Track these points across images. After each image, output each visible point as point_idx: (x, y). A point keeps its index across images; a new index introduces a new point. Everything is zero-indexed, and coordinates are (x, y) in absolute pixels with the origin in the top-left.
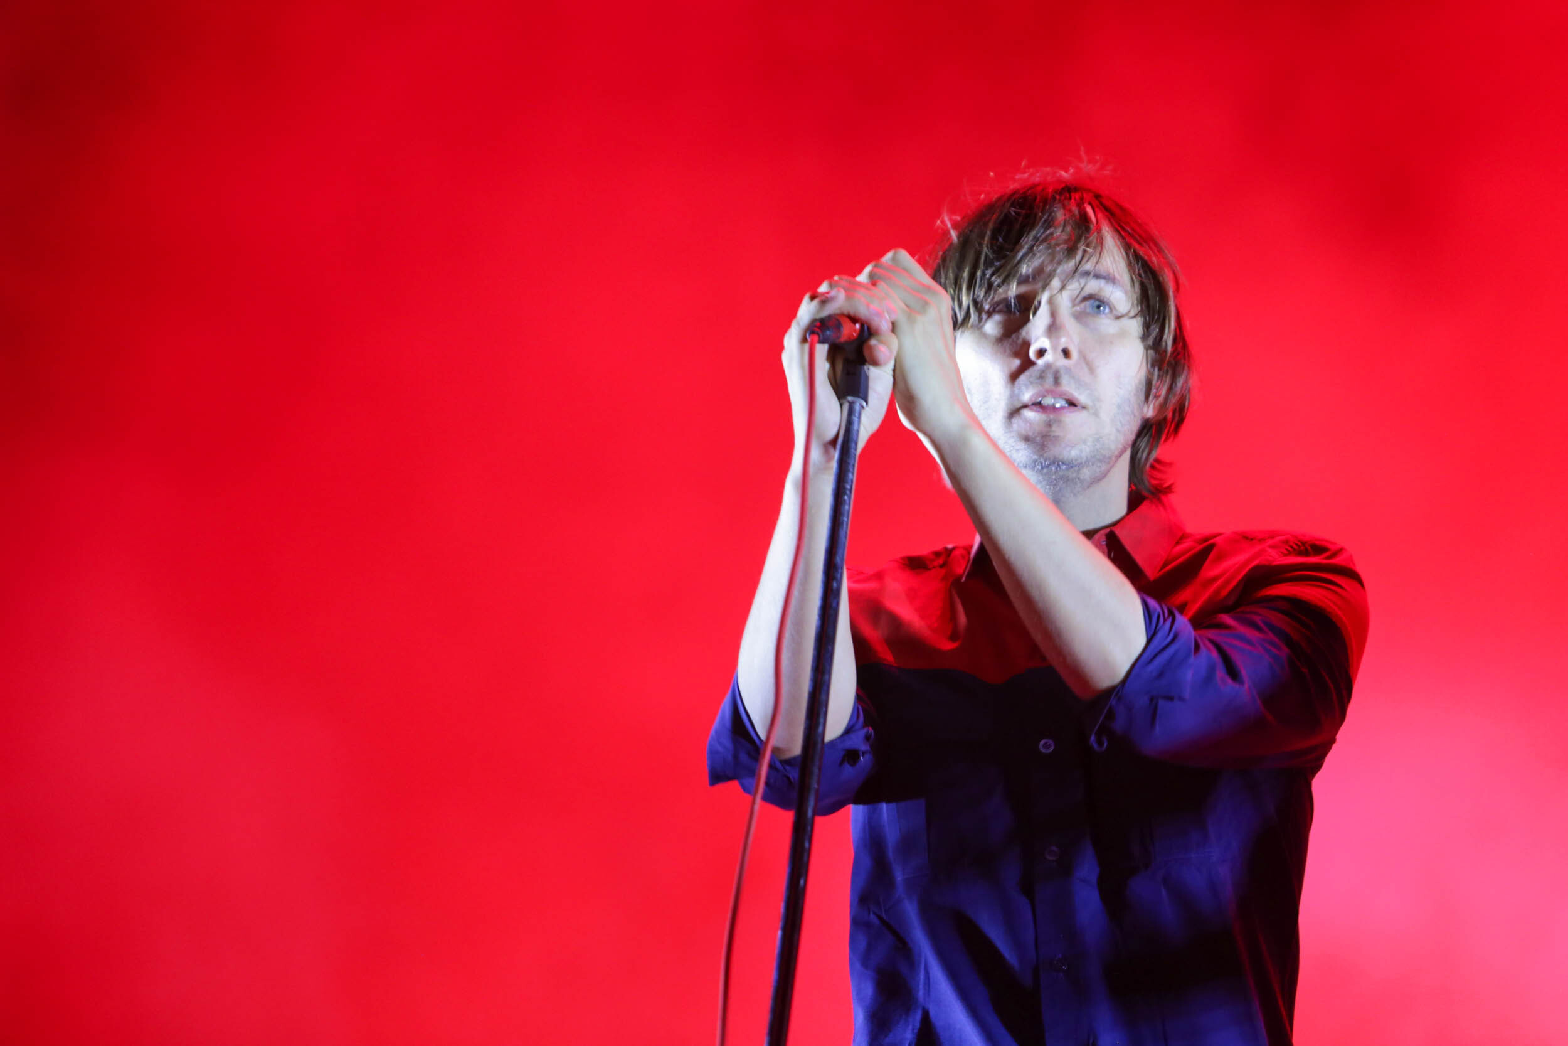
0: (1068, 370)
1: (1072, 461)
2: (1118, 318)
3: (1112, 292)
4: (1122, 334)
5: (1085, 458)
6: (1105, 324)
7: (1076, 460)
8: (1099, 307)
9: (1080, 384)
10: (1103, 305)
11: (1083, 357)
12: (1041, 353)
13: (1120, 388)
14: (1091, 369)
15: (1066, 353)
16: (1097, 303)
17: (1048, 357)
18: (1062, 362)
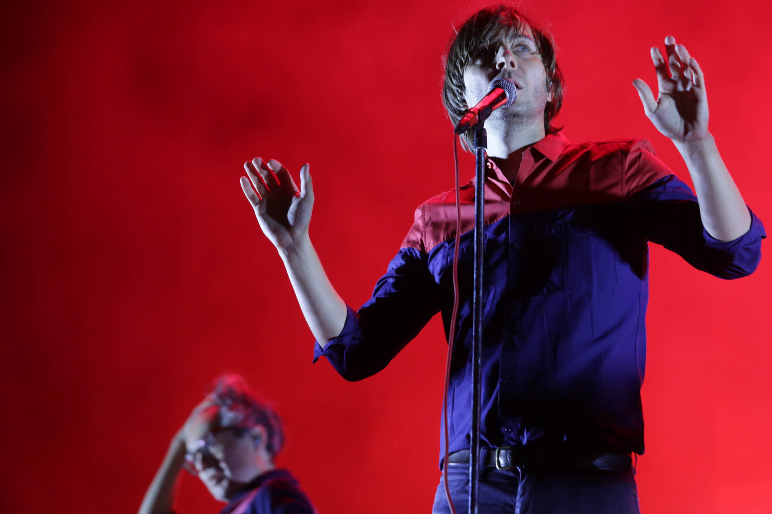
0: (514, 71)
1: (520, 112)
2: (533, 54)
3: (529, 42)
4: (535, 59)
5: (525, 112)
6: (527, 55)
7: (521, 112)
8: (524, 49)
9: (520, 77)
10: (526, 48)
11: (520, 67)
12: (502, 65)
13: (536, 81)
14: (524, 73)
15: (512, 64)
16: (523, 47)
17: (505, 66)
18: (510, 68)
